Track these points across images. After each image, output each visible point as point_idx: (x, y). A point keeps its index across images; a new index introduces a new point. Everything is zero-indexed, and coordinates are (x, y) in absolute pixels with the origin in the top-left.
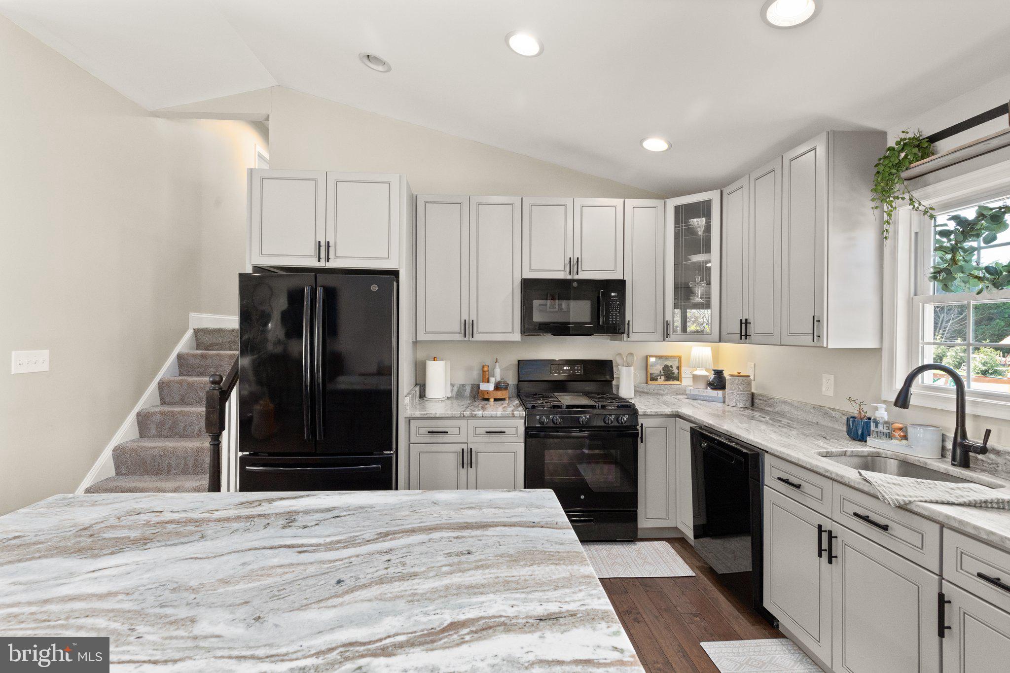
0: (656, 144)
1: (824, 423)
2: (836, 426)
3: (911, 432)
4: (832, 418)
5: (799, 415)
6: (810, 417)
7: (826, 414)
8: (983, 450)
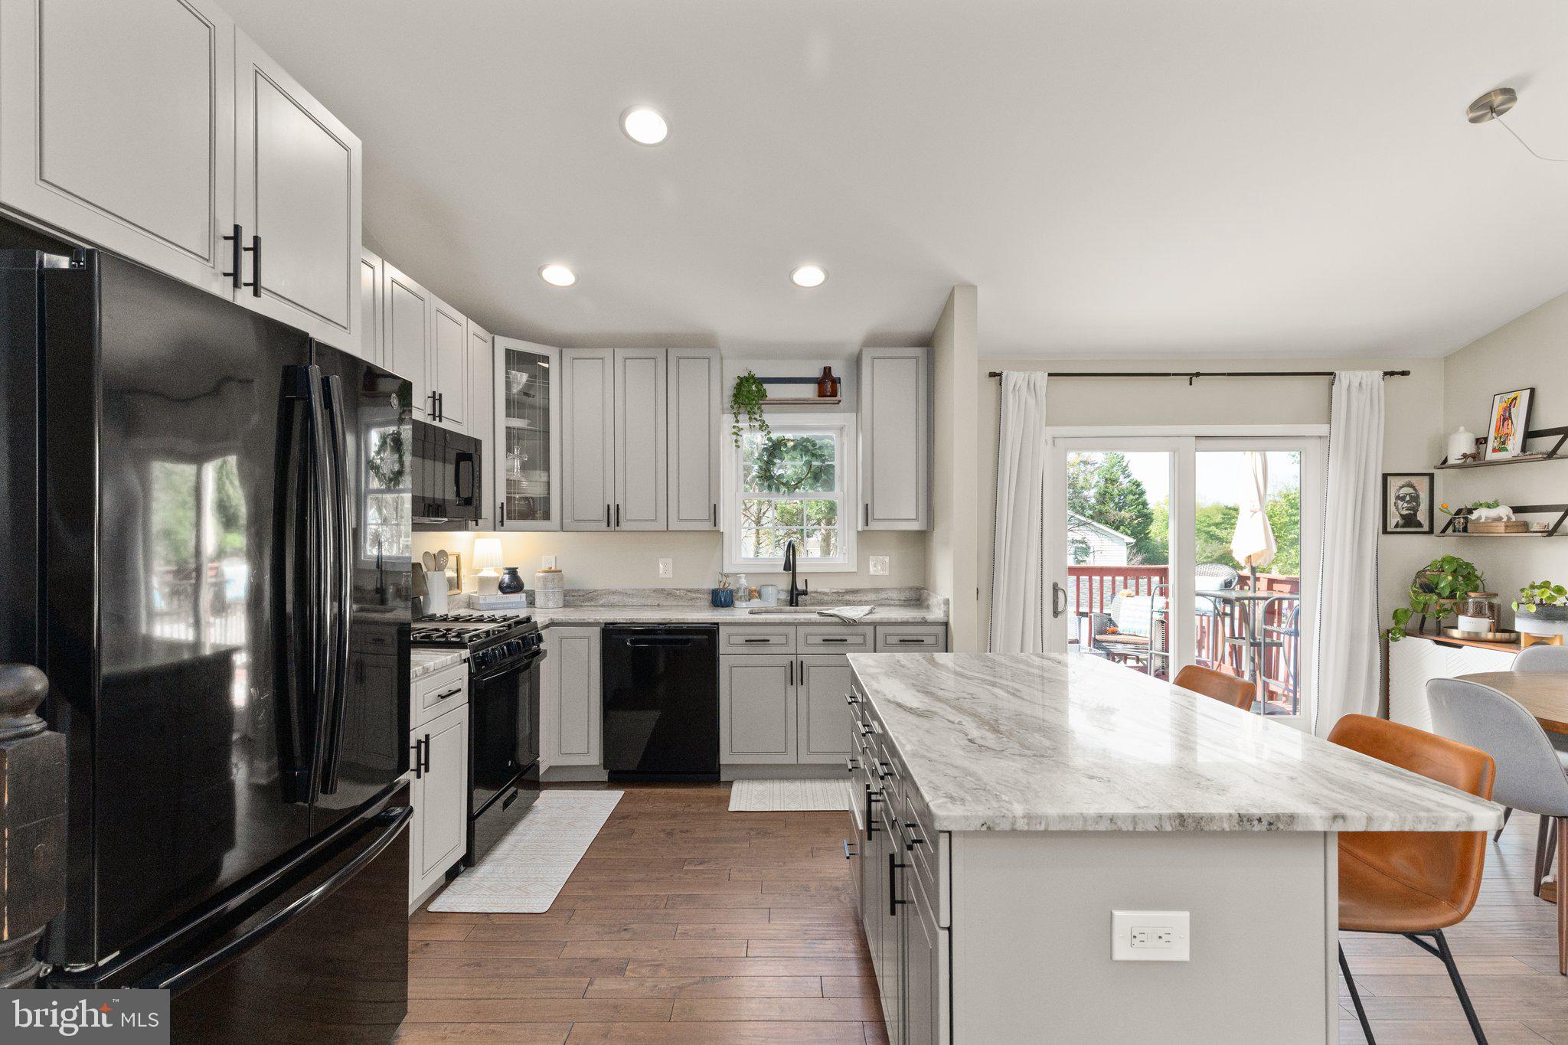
0: (559, 275)
1: (667, 603)
2: (681, 603)
3: (764, 591)
4: (676, 597)
5: (635, 601)
6: (649, 602)
7: (669, 594)
8: (805, 593)
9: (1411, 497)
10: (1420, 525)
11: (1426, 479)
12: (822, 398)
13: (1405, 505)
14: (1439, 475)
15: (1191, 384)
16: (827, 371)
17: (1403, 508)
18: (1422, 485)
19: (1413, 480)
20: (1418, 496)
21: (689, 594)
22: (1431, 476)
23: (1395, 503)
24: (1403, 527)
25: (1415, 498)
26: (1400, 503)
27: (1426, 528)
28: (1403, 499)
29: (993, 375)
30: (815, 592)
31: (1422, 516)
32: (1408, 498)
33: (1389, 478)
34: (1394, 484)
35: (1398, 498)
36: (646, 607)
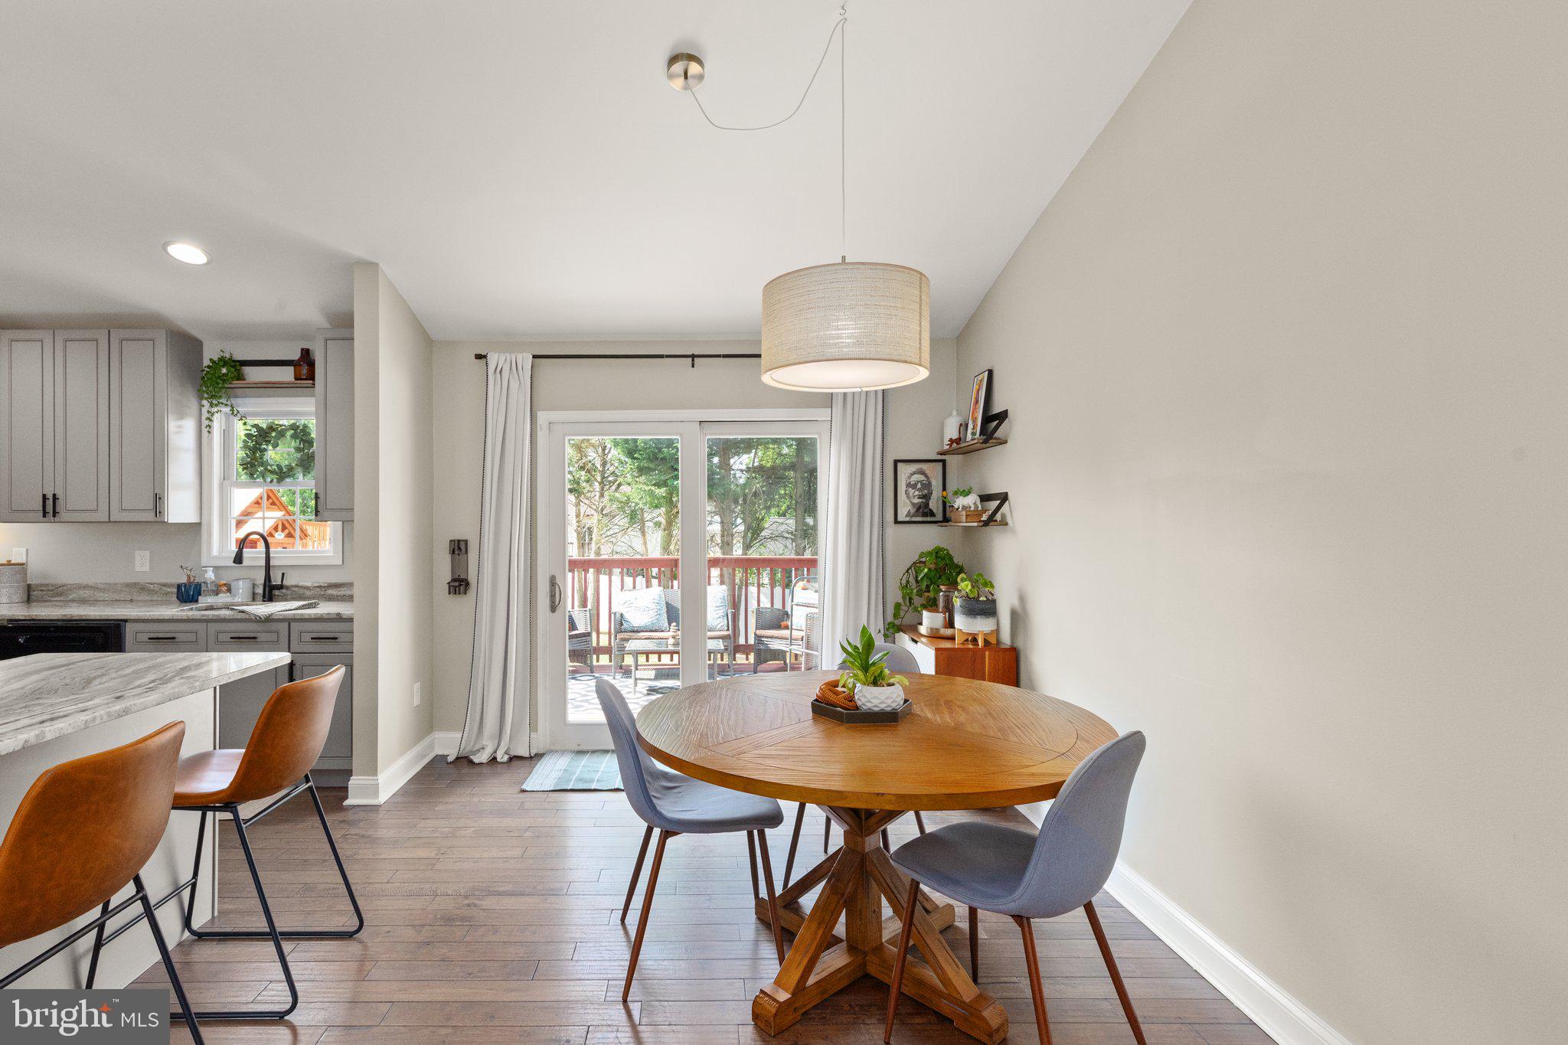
1: (141, 598)
2: (155, 598)
3: (233, 585)
4: (150, 592)
5: (107, 596)
6: (122, 596)
7: (143, 588)
8: (281, 587)
9: (922, 484)
10: (932, 514)
11: (939, 466)
12: (299, 382)
13: (917, 493)
14: (953, 461)
15: (693, 366)
16: (306, 353)
17: (914, 496)
18: (934, 472)
19: (924, 467)
20: (930, 484)
21: (164, 588)
22: (944, 462)
23: (906, 491)
24: (914, 516)
25: (928, 485)
26: (911, 491)
27: (939, 517)
28: (914, 486)
29: (479, 357)
30: (296, 586)
31: (934, 504)
32: (919, 486)
33: (899, 464)
34: (904, 471)
35: (909, 485)
36: (118, 603)
